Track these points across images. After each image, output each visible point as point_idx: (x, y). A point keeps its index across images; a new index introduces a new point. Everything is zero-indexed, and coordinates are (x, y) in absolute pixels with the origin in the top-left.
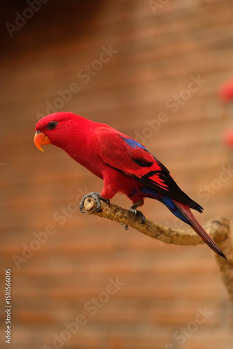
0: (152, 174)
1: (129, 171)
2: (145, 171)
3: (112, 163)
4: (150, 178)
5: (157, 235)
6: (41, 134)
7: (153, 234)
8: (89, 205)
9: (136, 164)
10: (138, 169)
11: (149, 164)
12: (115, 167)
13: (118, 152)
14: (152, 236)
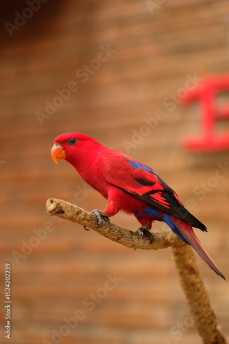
0: (153, 192)
1: (131, 189)
2: (146, 189)
3: (114, 182)
4: (151, 195)
5: (119, 239)
6: (59, 146)
7: (115, 237)
8: (51, 207)
9: (138, 183)
10: (139, 188)
11: (151, 184)
12: (117, 185)
13: (121, 172)
14: (114, 240)
